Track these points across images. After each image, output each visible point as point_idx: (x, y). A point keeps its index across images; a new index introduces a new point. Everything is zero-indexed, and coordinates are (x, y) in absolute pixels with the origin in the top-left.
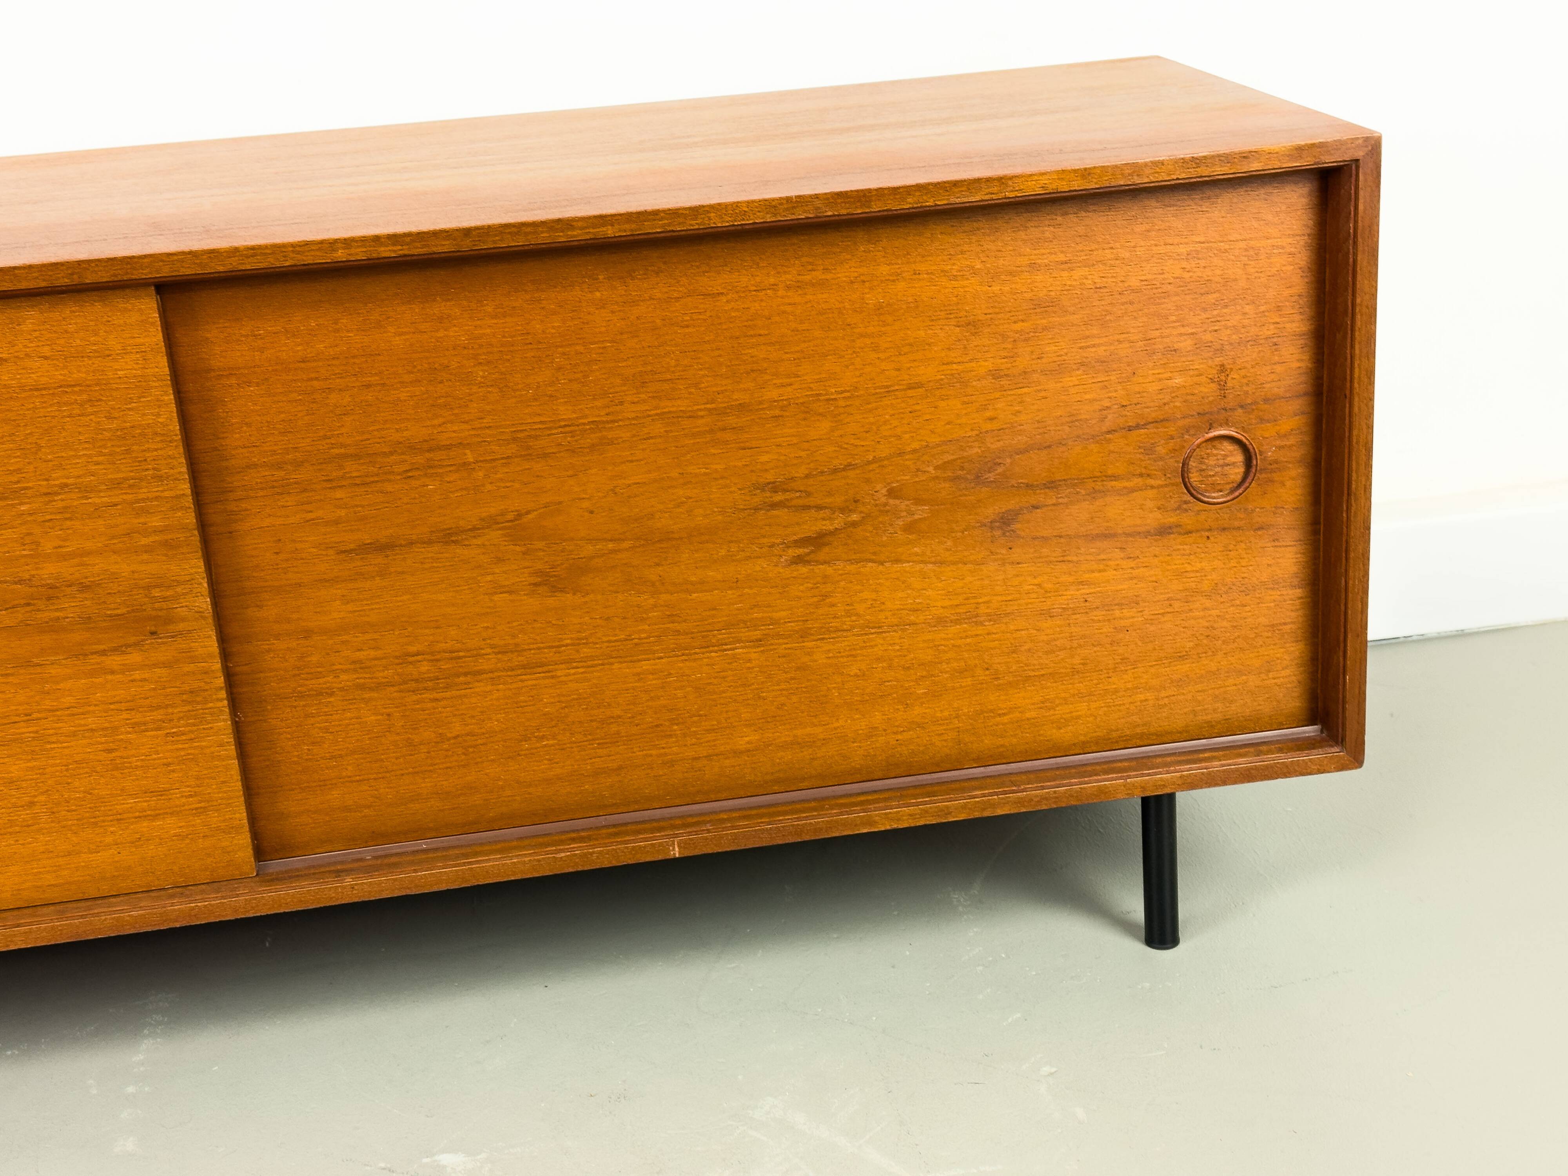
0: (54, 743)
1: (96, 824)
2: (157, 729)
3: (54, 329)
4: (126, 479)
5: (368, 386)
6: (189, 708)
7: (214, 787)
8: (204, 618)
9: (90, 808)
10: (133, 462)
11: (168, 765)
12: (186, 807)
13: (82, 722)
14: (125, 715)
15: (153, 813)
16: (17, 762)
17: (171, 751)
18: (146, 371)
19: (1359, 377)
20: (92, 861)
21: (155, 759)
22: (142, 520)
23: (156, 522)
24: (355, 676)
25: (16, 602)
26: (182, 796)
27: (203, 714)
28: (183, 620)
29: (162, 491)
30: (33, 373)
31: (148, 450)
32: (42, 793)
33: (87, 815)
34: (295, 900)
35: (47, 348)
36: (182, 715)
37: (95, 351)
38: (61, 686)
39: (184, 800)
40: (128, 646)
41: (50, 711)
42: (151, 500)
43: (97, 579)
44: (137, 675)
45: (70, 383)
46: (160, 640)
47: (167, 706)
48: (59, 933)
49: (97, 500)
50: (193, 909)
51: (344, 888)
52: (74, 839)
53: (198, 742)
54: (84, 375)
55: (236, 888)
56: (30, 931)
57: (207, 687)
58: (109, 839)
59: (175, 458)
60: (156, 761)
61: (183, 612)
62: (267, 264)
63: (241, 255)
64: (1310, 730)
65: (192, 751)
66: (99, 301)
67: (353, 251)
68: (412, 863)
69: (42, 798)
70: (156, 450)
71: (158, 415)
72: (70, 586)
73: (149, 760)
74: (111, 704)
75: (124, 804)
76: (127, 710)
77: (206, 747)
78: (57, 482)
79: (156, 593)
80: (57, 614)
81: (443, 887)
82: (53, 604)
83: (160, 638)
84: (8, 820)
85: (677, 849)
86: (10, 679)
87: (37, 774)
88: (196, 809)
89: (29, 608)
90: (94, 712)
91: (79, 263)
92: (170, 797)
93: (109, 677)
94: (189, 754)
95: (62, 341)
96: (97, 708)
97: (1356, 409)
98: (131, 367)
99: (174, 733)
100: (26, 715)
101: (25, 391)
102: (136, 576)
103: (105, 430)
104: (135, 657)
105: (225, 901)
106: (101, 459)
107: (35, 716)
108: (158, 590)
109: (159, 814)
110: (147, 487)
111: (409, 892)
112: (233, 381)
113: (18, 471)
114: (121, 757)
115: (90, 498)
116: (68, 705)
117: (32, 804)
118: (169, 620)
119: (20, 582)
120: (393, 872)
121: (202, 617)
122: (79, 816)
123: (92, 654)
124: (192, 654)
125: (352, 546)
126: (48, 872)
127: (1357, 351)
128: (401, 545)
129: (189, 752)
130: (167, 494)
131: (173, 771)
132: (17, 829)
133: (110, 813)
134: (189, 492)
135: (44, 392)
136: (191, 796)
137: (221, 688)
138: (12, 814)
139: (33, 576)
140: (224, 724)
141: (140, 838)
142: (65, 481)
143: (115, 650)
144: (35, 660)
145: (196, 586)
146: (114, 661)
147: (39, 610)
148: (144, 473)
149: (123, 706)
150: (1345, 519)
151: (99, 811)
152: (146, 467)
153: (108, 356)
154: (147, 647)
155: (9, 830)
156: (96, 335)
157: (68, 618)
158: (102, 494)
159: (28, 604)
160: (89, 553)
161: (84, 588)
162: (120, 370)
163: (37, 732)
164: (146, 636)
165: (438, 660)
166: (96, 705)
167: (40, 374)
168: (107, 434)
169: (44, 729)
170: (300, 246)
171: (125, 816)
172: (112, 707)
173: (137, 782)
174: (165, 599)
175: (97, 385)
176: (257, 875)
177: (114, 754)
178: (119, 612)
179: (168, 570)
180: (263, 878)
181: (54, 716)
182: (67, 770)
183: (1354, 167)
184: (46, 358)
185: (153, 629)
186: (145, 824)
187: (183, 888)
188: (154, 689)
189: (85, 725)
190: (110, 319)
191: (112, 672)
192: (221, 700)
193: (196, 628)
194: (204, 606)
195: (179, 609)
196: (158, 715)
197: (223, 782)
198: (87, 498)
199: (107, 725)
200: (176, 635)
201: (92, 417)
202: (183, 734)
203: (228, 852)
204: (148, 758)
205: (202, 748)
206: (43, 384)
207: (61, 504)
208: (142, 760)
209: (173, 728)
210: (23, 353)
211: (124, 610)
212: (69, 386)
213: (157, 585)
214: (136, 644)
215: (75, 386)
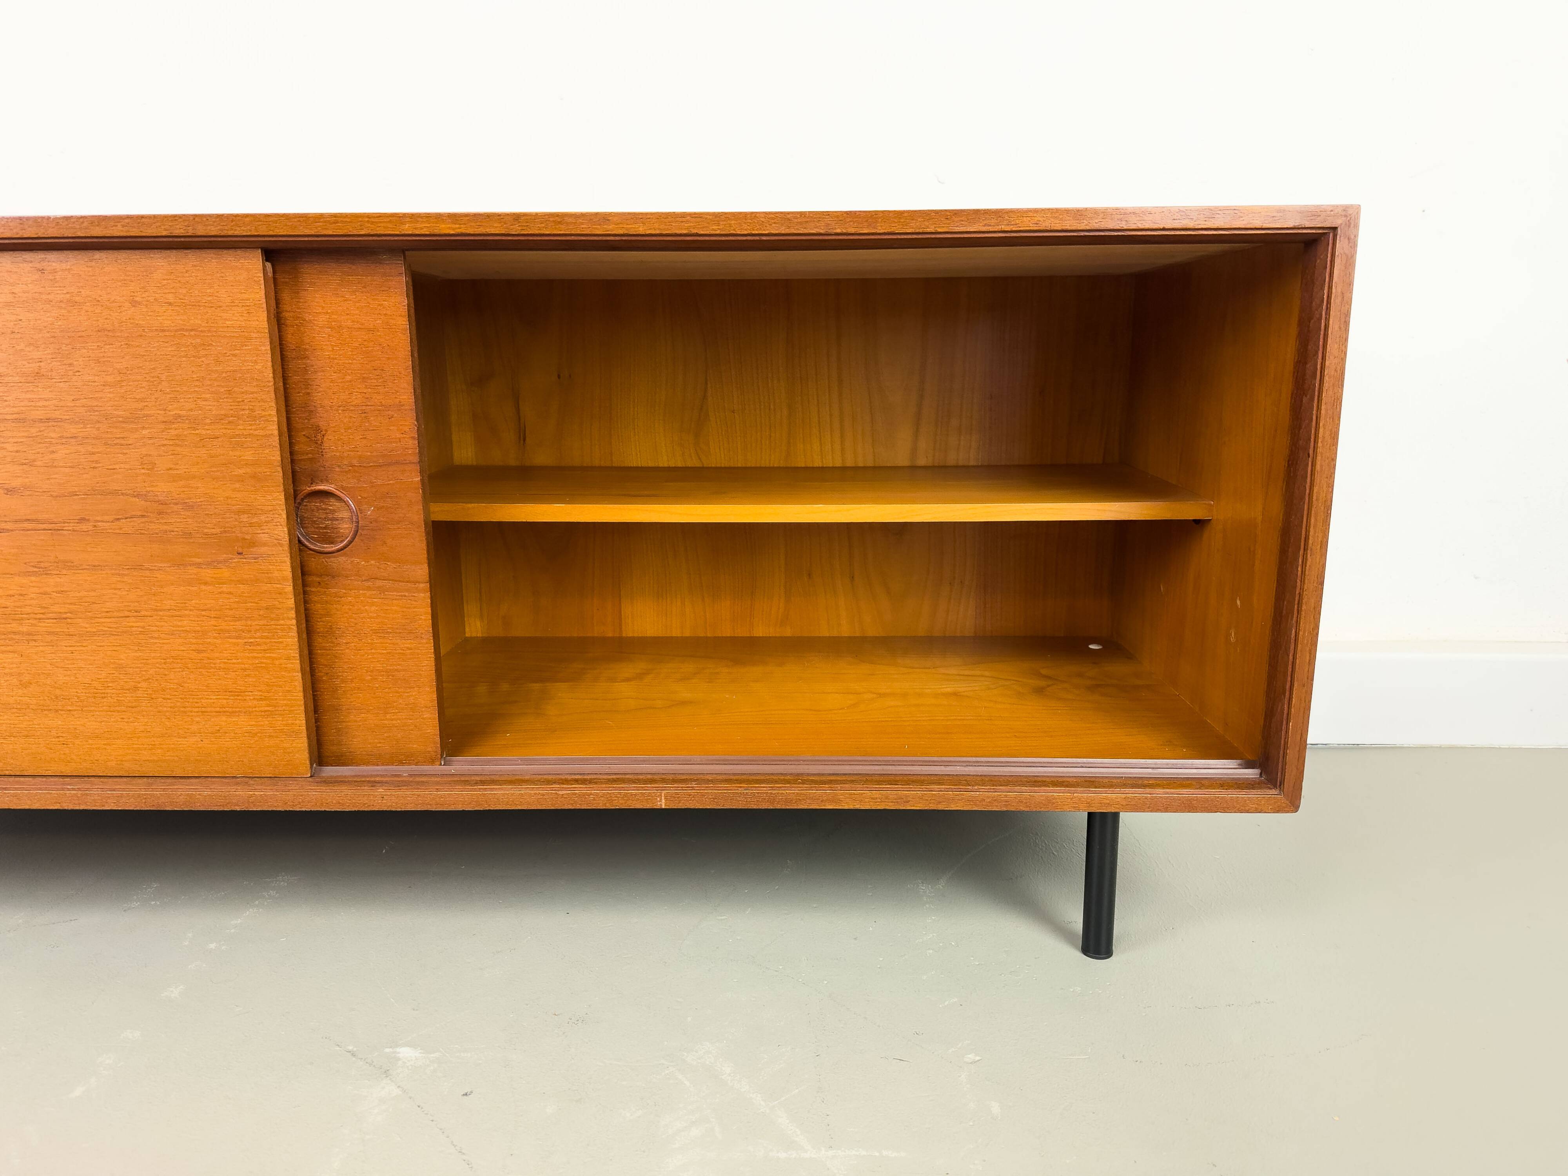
0: (156, 638)
1: (185, 712)
2: (237, 638)
3: (179, 279)
4: (226, 416)
6: (265, 622)
7: (280, 694)
8: (281, 545)
9: (181, 698)
10: (233, 402)
11: (245, 670)
12: (257, 709)
13: (179, 624)
14: (213, 622)
15: (230, 710)
16: (127, 651)
17: (248, 658)
18: (248, 323)
19: (1324, 437)
20: (180, 744)
21: (234, 664)
22: (237, 453)
23: (248, 455)
25: (134, 513)
26: (254, 699)
27: (275, 629)
28: (265, 544)
29: (255, 430)
30: (160, 316)
31: (246, 392)
32: (145, 680)
33: (179, 704)
34: (334, 802)
35: (171, 295)
36: (258, 627)
37: (209, 301)
38: (165, 590)
39: (255, 702)
40: (219, 562)
41: (156, 610)
42: (246, 436)
43: (199, 500)
44: (225, 588)
45: (188, 328)
46: (245, 560)
47: (247, 619)
48: (144, 801)
49: (204, 432)
50: (251, 796)
51: (375, 796)
52: (167, 723)
53: (270, 653)
54: (200, 322)
55: (291, 784)
56: (122, 796)
57: (279, 606)
58: (194, 728)
59: (267, 401)
60: (236, 666)
61: (264, 537)
62: (346, 231)
63: (325, 222)
64: (1252, 773)
65: (265, 661)
66: (215, 258)
67: (418, 225)
68: (438, 783)
69: (144, 685)
70: (252, 393)
71: (256, 362)
72: (176, 504)
73: (230, 663)
74: (203, 610)
75: (207, 699)
76: (214, 617)
77: (276, 659)
78: (171, 413)
79: (244, 518)
80: (165, 527)
81: (460, 808)
82: (163, 518)
83: (246, 559)
84: (117, 700)
85: (664, 801)
86: (126, 579)
87: (141, 663)
88: (265, 711)
89: (144, 520)
90: (189, 616)
92: (245, 698)
93: (203, 587)
94: (262, 663)
95: (184, 291)
96: (191, 613)
97: (1318, 467)
98: (236, 319)
99: (251, 642)
100: (136, 612)
101: (152, 331)
102: (229, 501)
103: (212, 371)
104: (225, 573)
105: (278, 793)
106: (208, 396)
107: (143, 613)
108: (246, 516)
109: (236, 712)
110: (243, 425)
113: (142, 400)
114: (209, 658)
115: (198, 429)
116: (168, 607)
117: (136, 688)
118: (253, 544)
119: (138, 496)
120: (419, 789)
121: (279, 543)
122: (172, 705)
123: (191, 565)
124: (270, 575)
126: (145, 749)
127: (1323, 412)
129: (262, 661)
130: (256, 433)
131: (248, 675)
132: (123, 708)
133: (196, 705)
134: (276, 432)
135: (167, 334)
136: (261, 699)
137: (292, 609)
138: (120, 695)
139: (149, 492)
141: (219, 730)
142: (180, 412)
143: (209, 564)
144: (146, 565)
145: (277, 516)
146: (207, 573)
147: (151, 522)
148: (241, 413)
149: (213, 614)
150: (1299, 573)
151: (188, 702)
152: (243, 407)
153: (220, 307)
154: (234, 565)
155: (117, 708)
157: (173, 531)
158: (207, 427)
159: (143, 516)
160: (194, 477)
161: (189, 507)
162: (228, 321)
163: (143, 627)
164: (233, 555)
166: (190, 610)
167: (164, 318)
168: (215, 376)
169: (149, 626)
170: (374, 217)
171: (209, 710)
172: (203, 613)
173: (220, 682)
174: (251, 525)
175: (209, 331)
176: (311, 776)
177: (202, 655)
178: (213, 531)
179: (256, 499)
180: (314, 781)
181: (157, 615)
182: (165, 663)
183: (1331, 235)
184: (170, 304)
185: (240, 550)
186: (224, 718)
187: (249, 779)
188: (238, 602)
189: (182, 626)
190: (222, 275)
191: (206, 583)
193: (274, 553)
194: (282, 534)
195: (261, 535)
196: (239, 625)
197: (289, 691)
198: (195, 429)
199: (198, 628)
200: (259, 558)
201: (203, 359)
202: (258, 645)
203: (289, 753)
204: (230, 661)
205: (273, 659)
206: (167, 327)
207: (173, 432)
208: (225, 663)
209: (250, 638)
210: (151, 299)
211: (218, 530)
212: (187, 330)
213: (244, 513)
214: (225, 561)
215: (192, 330)
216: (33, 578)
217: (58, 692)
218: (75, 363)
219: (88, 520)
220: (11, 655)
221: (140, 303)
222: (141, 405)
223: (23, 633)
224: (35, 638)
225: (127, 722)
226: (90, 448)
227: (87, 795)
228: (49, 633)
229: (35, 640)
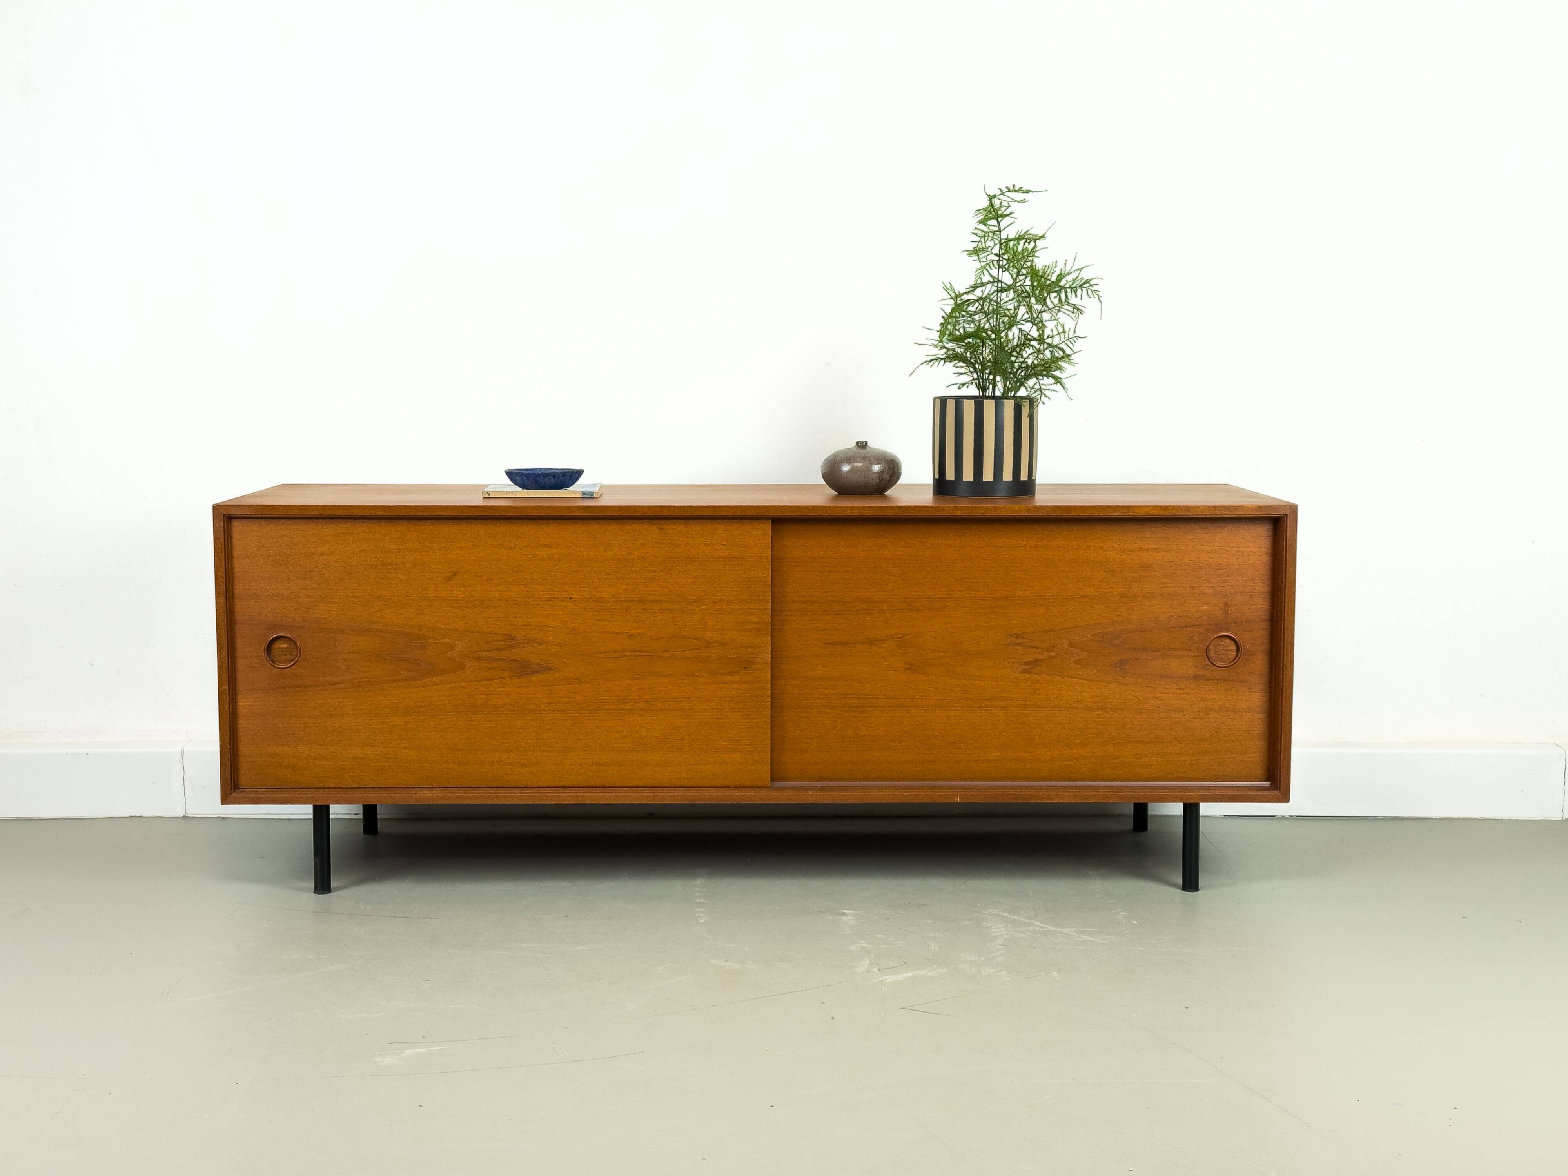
0: (696, 712)
1: (707, 752)
2: (740, 712)
3: (729, 533)
4: (746, 599)
5: (847, 571)
6: (755, 703)
7: (759, 742)
9: (706, 744)
10: (750, 592)
11: (741, 729)
12: (746, 750)
13: (710, 704)
14: (728, 703)
15: (732, 750)
16: (680, 719)
17: (744, 722)
18: (762, 554)
19: (1288, 611)
20: (703, 769)
21: (736, 725)
22: (749, 617)
23: (755, 619)
24: (823, 701)
25: (693, 647)
26: (745, 744)
27: (759, 707)
28: (758, 663)
29: (760, 606)
30: (718, 551)
31: (756, 588)
32: (688, 735)
33: (705, 747)
34: (784, 799)
35: (725, 541)
36: (751, 706)
37: (743, 544)
38: (704, 687)
39: (745, 746)
40: (734, 672)
41: (698, 697)
42: (755, 609)
43: (727, 641)
44: (735, 686)
47: (746, 702)
49: (733, 607)
50: (743, 795)
52: (697, 758)
53: (756, 720)
54: (737, 554)
55: (762, 790)
56: (674, 796)
57: (763, 695)
58: (712, 760)
59: (767, 592)
60: (737, 727)
61: (759, 659)
64: (1267, 784)
65: (753, 724)
69: (688, 737)
70: (760, 588)
71: (763, 573)
72: (716, 643)
74: (723, 697)
75: (720, 744)
76: (728, 701)
77: (759, 723)
78: (718, 598)
79: (750, 650)
80: (708, 654)
82: (708, 650)
83: (748, 670)
84: (672, 745)
85: (959, 798)
86: (684, 681)
87: (687, 725)
88: (750, 751)
89: (697, 651)
90: (715, 700)
91: (746, 506)
92: (740, 744)
93: (724, 685)
94: (751, 725)
95: (732, 539)
96: (717, 699)
97: (1286, 626)
98: (756, 552)
99: (746, 714)
100: (688, 698)
101: (713, 558)
102: (743, 642)
103: (741, 577)
104: (736, 678)
105: (756, 795)
106: (738, 589)
107: (691, 699)
108: (750, 649)
109: (734, 751)
110: (754, 603)
111: (836, 802)
112: (793, 564)
113: (705, 591)
114: (723, 723)
115: (731, 606)
116: (705, 696)
117: (683, 739)
118: (752, 663)
119: (696, 639)
121: (766, 663)
122: (701, 747)
123: (719, 674)
124: (759, 679)
125: (831, 641)
126: (685, 772)
127: (1286, 599)
128: (851, 644)
130: (761, 607)
131: (743, 732)
132: (675, 750)
133: (714, 748)
134: (769, 608)
135: (721, 559)
136: (748, 745)
137: (769, 697)
138: (674, 743)
139: (702, 637)
140: (768, 712)
141: (724, 762)
142: (722, 597)
143: (729, 673)
144: (696, 674)
145: (766, 649)
146: (727, 678)
147: (701, 652)
148: (754, 597)
149: (728, 699)
150: (1281, 678)
151: (709, 746)
152: (755, 595)
153: (748, 547)
154: (742, 674)
155: (672, 750)
156: (745, 538)
157: (712, 657)
158: (735, 605)
159: (697, 649)
160: (726, 629)
161: (721, 644)
162: (752, 553)
163: (691, 706)
164: (742, 669)
165: (860, 698)
166: (716, 697)
167: (720, 552)
168: (742, 579)
169: (694, 706)
171: (720, 750)
172: (723, 699)
173: (727, 735)
174: (752, 653)
175: (742, 558)
176: (771, 786)
177: (720, 721)
178: (733, 657)
179: (756, 640)
180: (772, 788)
181: (699, 700)
182: (700, 725)
183: (1285, 518)
184: (724, 545)
185: (745, 666)
186: (728, 755)
187: (740, 787)
188: (742, 693)
189: (711, 706)
190: (751, 531)
191: (726, 683)
192: (768, 702)
193: (763, 667)
194: (768, 659)
195: (757, 658)
196: (741, 705)
197: (763, 740)
198: (729, 606)
199: (720, 707)
200: (755, 670)
201: (737, 571)
202: (750, 715)
203: (760, 774)
204: (734, 724)
205: (757, 723)
206: (721, 556)
207: (718, 607)
208: (731, 725)
209: (746, 712)
210: (715, 543)
211: (735, 656)
212: (730, 558)
213: (750, 647)
214: (737, 672)
215: (733, 558)
216: (636, 681)
217: (641, 741)
218: (673, 573)
219: (669, 651)
220: (619, 721)
221: (709, 544)
222: (704, 594)
223: (627, 709)
224: (633, 712)
225: (676, 757)
226: (674, 615)
227: (656, 795)
228: (641, 710)
229: (632, 714)
